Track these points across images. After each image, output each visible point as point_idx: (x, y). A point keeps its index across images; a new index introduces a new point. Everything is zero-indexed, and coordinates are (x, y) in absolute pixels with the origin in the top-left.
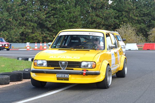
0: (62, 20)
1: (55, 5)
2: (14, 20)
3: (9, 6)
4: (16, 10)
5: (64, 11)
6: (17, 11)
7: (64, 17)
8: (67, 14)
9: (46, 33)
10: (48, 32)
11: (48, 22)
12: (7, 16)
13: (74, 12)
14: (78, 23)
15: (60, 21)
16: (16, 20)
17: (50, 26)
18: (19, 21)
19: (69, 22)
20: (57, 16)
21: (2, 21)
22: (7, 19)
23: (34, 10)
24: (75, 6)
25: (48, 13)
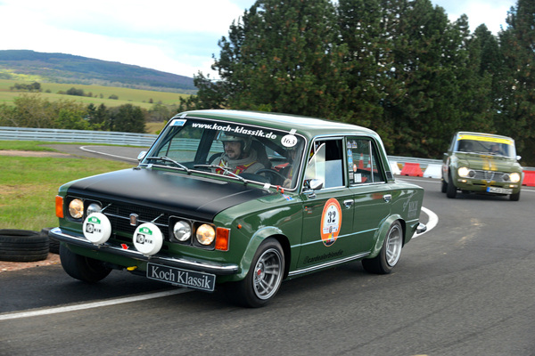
0: (446, 104)
1: (431, 65)
2: (329, 94)
3: (320, 59)
4: (336, 70)
5: (452, 82)
6: (338, 74)
7: (452, 97)
8: (458, 90)
9: (405, 133)
10: (410, 130)
11: (411, 106)
12: (312, 83)
13: (477, 87)
14: (484, 113)
15: (440, 104)
16: (334, 95)
17: (416, 115)
18: (341, 98)
19: (464, 110)
20: (435, 92)
21: (300, 95)
22: (311, 92)
23: (379, 75)
24: (481, 73)
25: (415, 83)
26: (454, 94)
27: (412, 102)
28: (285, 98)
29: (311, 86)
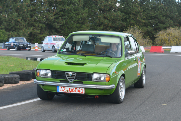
0: (70, 22)
1: (63, 6)
2: (23, 21)
3: (19, 6)
4: (25, 10)
5: (72, 13)
6: (26, 12)
7: (72, 19)
8: (75, 15)
9: (54, 34)
11: (56, 23)
12: (16, 16)
13: (82, 14)
14: (86, 24)
15: (68, 22)
16: (25, 21)
17: (58, 27)
18: (28, 21)
19: (77, 24)
20: (66, 17)
21: (11, 22)
22: (16, 20)
23: (42, 11)
24: (84, 8)
25: (57, 14)
26: (73, 17)
27: (56, 22)
28: (5, 23)
29: (16, 17)
